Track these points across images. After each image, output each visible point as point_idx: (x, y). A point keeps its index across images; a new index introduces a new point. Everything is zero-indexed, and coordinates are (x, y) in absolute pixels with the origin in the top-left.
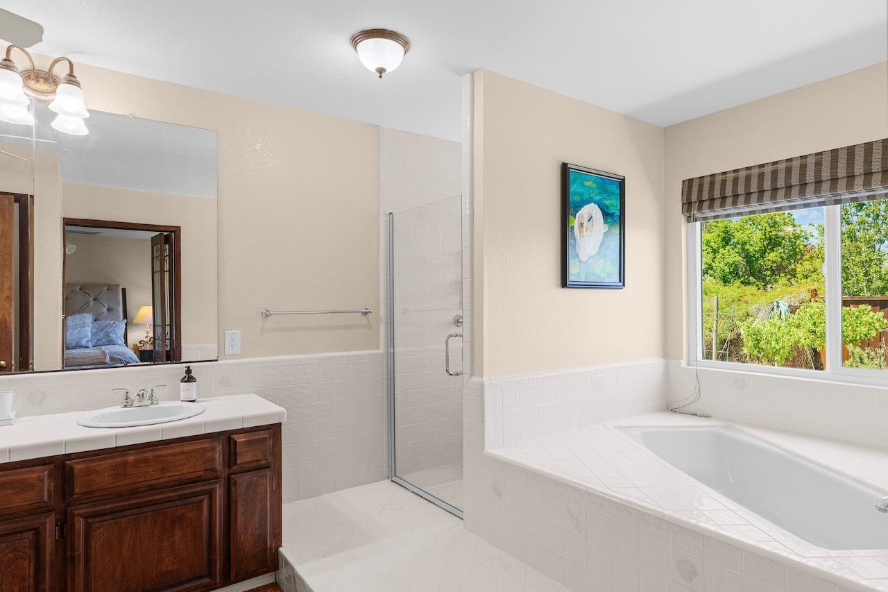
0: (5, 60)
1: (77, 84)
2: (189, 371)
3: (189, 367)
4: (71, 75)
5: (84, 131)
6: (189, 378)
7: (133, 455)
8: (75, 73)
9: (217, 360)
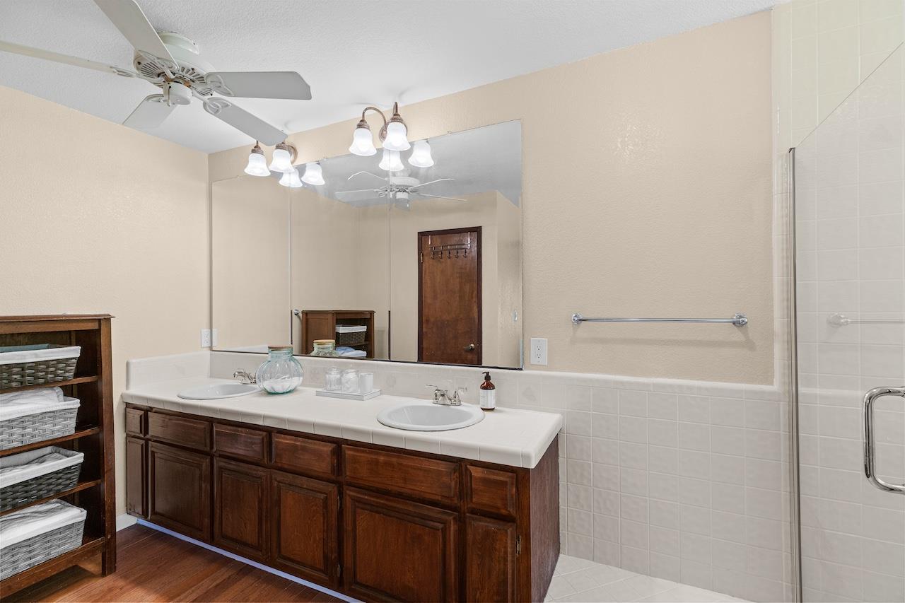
0: (361, 121)
1: (400, 121)
2: (488, 378)
3: (488, 373)
4: (396, 114)
5: (431, 163)
6: (488, 386)
7: (384, 455)
8: (399, 112)
9: (521, 369)
